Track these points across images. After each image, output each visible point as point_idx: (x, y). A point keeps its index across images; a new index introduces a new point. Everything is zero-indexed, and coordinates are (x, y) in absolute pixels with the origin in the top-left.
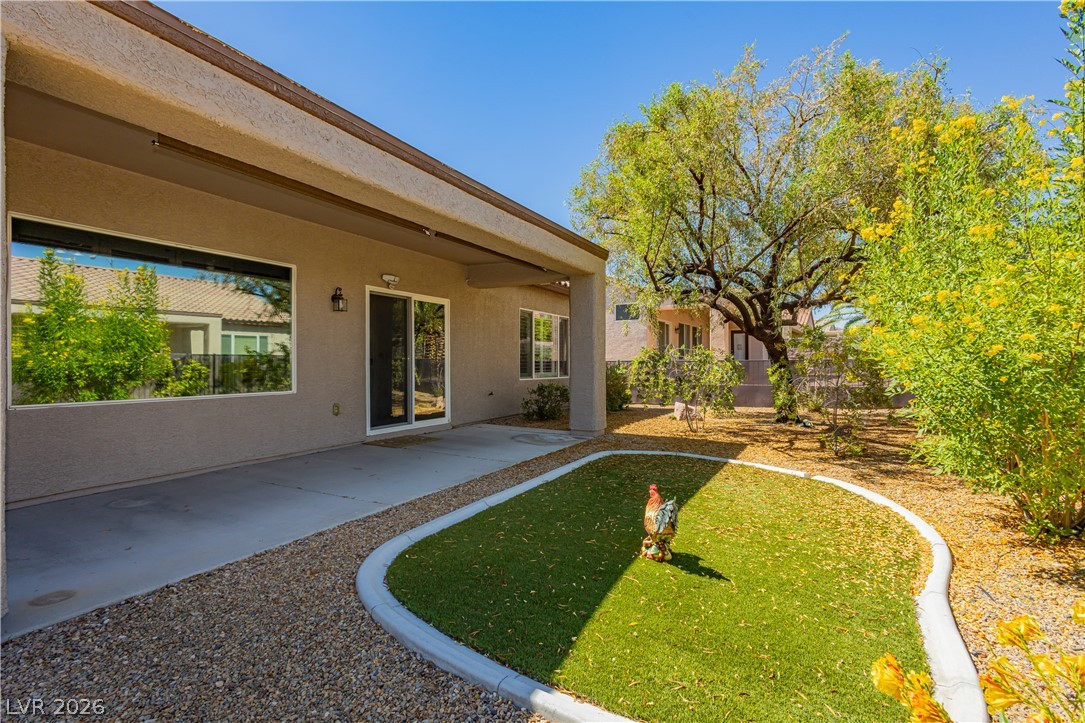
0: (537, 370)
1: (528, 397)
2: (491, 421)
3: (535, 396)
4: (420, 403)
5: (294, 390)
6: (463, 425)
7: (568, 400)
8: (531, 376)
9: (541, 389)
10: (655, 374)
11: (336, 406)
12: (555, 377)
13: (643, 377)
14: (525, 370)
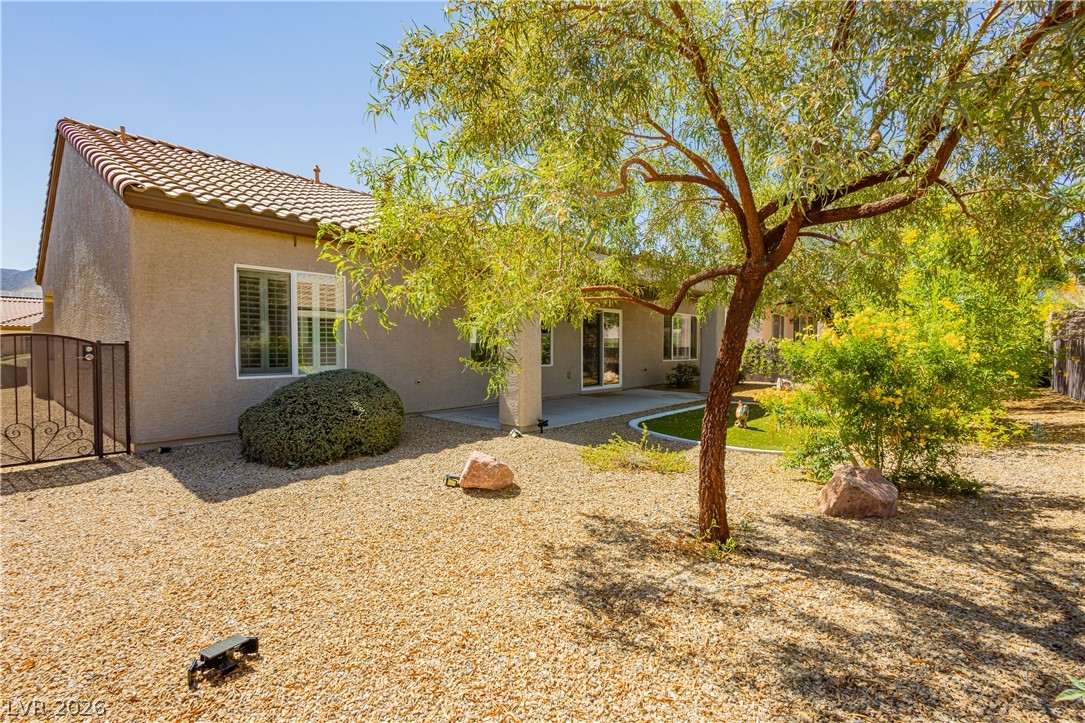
0: (675, 354)
1: (670, 372)
2: (645, 388)
3: (675, 372)
4: (608, 376)
5: (552, 364)
6: (629, 389)
7: (698, 375)
8: (670, 358)
9: (680, 367)
10: (758, 358)
11: (569, 374)
12: (686, 359)
13: (750, 359)
14: (667, 354)
